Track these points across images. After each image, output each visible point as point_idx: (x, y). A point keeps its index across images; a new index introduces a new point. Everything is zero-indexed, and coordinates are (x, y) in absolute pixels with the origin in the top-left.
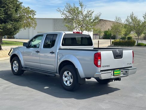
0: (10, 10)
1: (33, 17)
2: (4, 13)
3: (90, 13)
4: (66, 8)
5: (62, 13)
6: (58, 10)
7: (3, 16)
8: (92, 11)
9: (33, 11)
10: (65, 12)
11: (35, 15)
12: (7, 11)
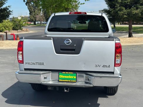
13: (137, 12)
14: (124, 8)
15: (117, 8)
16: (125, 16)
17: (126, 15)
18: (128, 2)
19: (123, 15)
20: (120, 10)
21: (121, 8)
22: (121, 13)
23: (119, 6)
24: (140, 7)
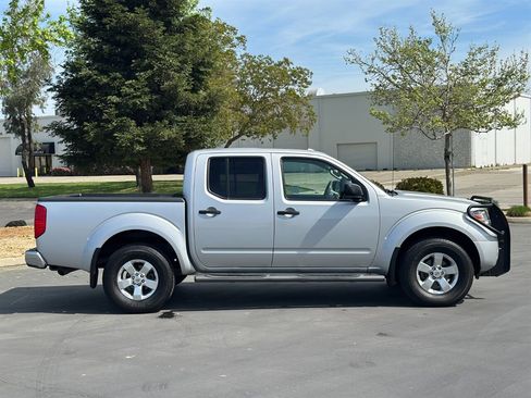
0: (168, 78)
1: (302, 92)
2: (147, 89)
3: (479, 56)
4: (380, 50)
5: (366, 68)
6: (352, 57)
7: (146, 99)
8: (489, 50)
9: (302, 72)
10: (378, 63)
11: (310, 83)
12: (157, 79)
13: (173, 136)
14: (133, 123)
15: (108, 121)
16: (138, 148)
17: (139, 142)
18: (142, 103)
19: (132, 144)
20: (122, 128)
21: (121, 121)
22: (123, 138)
23: (117, 116)
24: (179, 118)
